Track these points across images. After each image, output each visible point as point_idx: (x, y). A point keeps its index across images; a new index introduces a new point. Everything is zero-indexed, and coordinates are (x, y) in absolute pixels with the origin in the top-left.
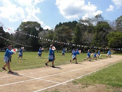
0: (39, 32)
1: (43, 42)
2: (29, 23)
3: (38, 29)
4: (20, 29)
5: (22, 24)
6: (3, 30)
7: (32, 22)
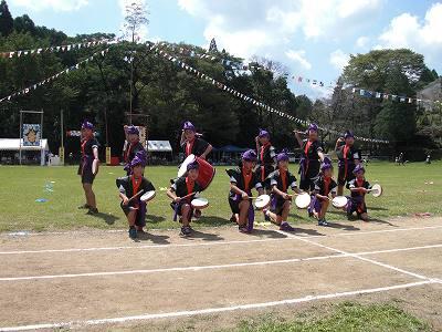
0: (420, 88)
1: (434, 125)
2: (376, 56)
3: (414, 75)
4: (347, 81)
5: (351, 62)
6: (288, 90)
7: (388, 51)
